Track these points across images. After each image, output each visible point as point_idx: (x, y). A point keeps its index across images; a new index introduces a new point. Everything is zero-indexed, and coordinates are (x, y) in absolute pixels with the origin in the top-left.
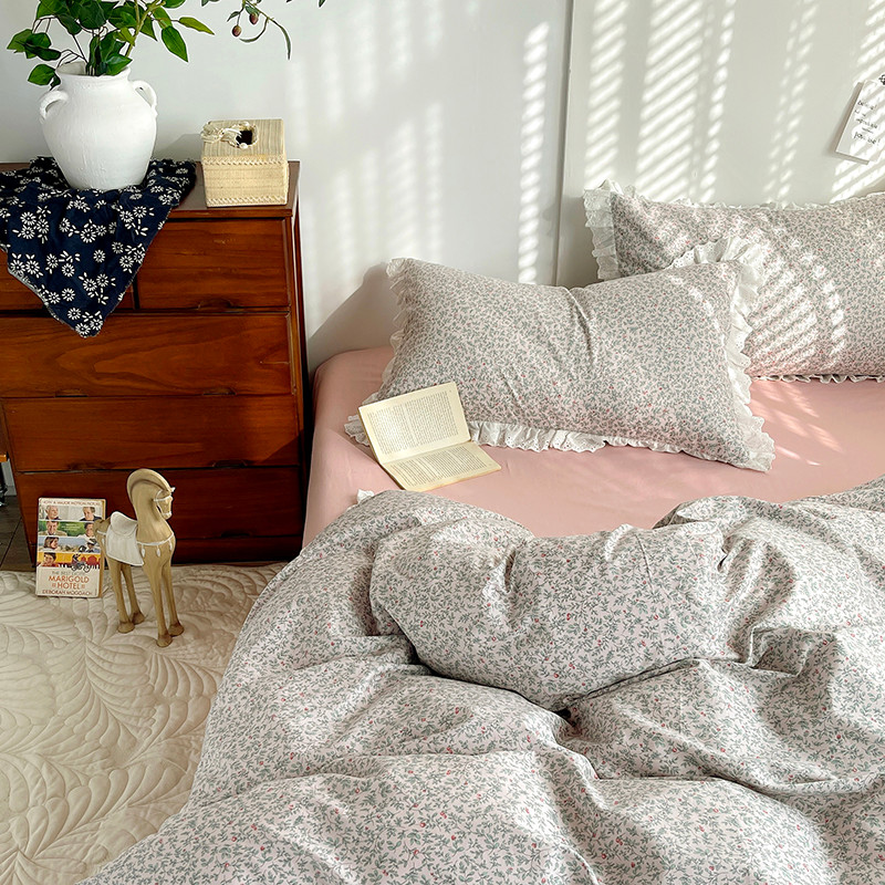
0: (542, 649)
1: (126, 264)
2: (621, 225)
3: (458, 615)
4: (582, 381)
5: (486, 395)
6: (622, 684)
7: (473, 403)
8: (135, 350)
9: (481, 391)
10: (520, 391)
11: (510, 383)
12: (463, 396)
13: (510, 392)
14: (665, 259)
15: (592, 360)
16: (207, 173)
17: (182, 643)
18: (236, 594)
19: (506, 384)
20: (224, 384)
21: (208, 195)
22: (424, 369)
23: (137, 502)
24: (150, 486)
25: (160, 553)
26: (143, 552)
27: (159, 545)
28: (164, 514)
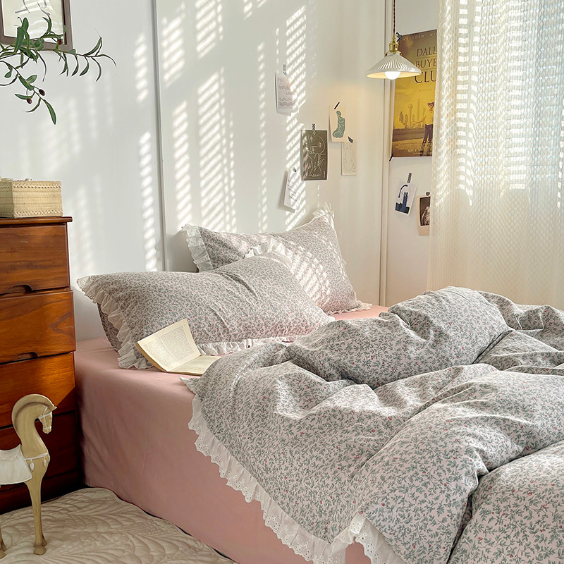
0: (447, 344)
2: (209, 243)
3: (394, 343)
4: (255, 305)
5: (205, 323)
6: (483, 354)
7: (198, 331)
9: (202, 322)
10: (224, 317)
11: (218, 313)
12: (191, 327)
13: (219, 318)
14: (240, 256)
15: (255, 294)
16: (15, 194)
17: (55, 547)
18: (57, 516)
19: (216, 314)
20: (30, 350)
21: (15, 209)
22: (162, 316)
23: (24, 424)
24: (36, 406)
25: (46, 464)
26: (32, 466)
27: (45, 455)
28: (48, 429)
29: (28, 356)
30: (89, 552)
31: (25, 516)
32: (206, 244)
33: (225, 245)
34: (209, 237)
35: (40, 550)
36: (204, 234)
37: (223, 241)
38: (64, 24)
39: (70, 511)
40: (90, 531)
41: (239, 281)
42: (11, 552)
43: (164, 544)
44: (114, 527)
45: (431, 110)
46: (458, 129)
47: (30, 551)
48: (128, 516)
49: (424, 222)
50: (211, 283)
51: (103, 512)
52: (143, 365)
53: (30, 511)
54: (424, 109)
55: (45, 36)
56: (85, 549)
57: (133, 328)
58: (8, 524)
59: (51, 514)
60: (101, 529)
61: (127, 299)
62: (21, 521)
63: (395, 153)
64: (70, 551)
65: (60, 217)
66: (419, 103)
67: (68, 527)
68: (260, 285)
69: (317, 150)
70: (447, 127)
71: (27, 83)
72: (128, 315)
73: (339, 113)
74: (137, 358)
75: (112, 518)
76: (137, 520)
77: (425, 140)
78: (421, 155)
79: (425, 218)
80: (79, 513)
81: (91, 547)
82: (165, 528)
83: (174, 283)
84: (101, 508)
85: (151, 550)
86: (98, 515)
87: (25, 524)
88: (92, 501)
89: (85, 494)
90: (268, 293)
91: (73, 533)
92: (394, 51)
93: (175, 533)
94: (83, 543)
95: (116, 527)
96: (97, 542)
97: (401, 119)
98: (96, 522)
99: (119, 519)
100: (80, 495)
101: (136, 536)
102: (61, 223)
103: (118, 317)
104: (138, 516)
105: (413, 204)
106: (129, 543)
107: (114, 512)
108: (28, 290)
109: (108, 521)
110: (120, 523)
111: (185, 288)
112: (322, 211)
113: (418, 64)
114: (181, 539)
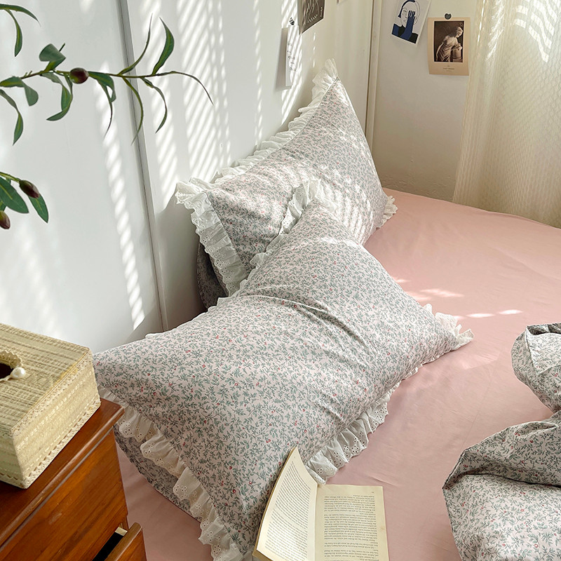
2: (226, 216)
10: (339, 410)
11: (330, 409)
13: (333, 416)
32: (222, 220)
33: (252, 215)
34: (225, 207)
36: (219, 205)
37: (248, 208)
49: (440, 57)
68: (360, 318)
79: (442, 52)
105: (424, 28)
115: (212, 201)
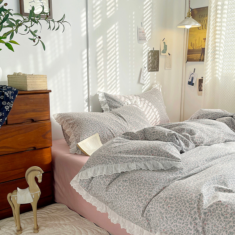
1: (7, 108)
2: (108, 99)
4: (127, 127)
5: (106, 135)
7: (103, 138)
8: (7, 138)
10: (114, 132)
12: (100, 137)
13: (112, 133)
14: (121, 105)
15: (127, 122)
16: (27, 80)
17: (42, 230)
18: (43, 216)
19: (111, 131)
20: (33, 146)
21: (28, 87)
22: (88, 132)
23: (30, 179)
24: (36, 171)
25: (39, 195)
26: (33, 196)
27: (39, 192)
28: (40, 181)
29: (32, 149)
30: (57, 233)
31: (30, 215)
32: (107, 100)
33: (115, 100)
34: (108, 97)
35: (36, 231)
36: (106, 96)
37: (114, 98)
38: (49, 8)
39: (49, 214)
40: (57, 223)
41: (121, 116)
42: (24, 231)
43: (87, 230)
44: (67, 222)
45: (205, 41)
46: (216, 50)
47: (32, 231)
48: (73, 217)
49: (200, 90)
50: (109, 117)
51: (62, 214)
52: (80, 153)
53: (32, 213)
54: (202, 41)
55: (41, 13)
56: (55, 231)
57: (76, 136)
58: (23, 219)
59: (41, 215)
60: (62, 222)
61: (73, 124)
62: (29, 217)
63: (188, 60)
64: (49, 232)
65: (46, 90)
66: (199, 38)
67: (48, 221)
68: (129, 118)
69: (155, 59)
70: (211, 50)
71: (33, 33)
72: (74, 131)
73: (164, 43)
74: (78, 149)
75: (66, 218)
76: (77, 219)
77: (202, 54)
78: (200, 61)
79: (201, 88)
80: (52, 215)
81: (57, 231)
82: (88, 223)
83: (93, 117)
84: (62, 213)
85: (82, 233)
86: (60, 216)
87: (30, 219)
88: (58, 209)
89: (55, 206)
90: (133, 122)
91: (50, 224)
92: (189, 16)
93: (92, 225)
94: (54, 228)
95: (68, 222)
96: (60, 228)
97: (191, 45)
98: (59, 219)
99: (69, 218)
100: (53, 207)
101: (76, 226)
102: (47, 93)
103: (70, 131)
104: (77, 217)
105: (196, 82)
106: (73, 229)
107: (67, 215)
108: (33, 121)
109: (65, 219)
110: (69, 220)
111: (98, 119)
112: (156, 85)
113: (199, 22)
114: (95, 228)
115: (105, 95)
